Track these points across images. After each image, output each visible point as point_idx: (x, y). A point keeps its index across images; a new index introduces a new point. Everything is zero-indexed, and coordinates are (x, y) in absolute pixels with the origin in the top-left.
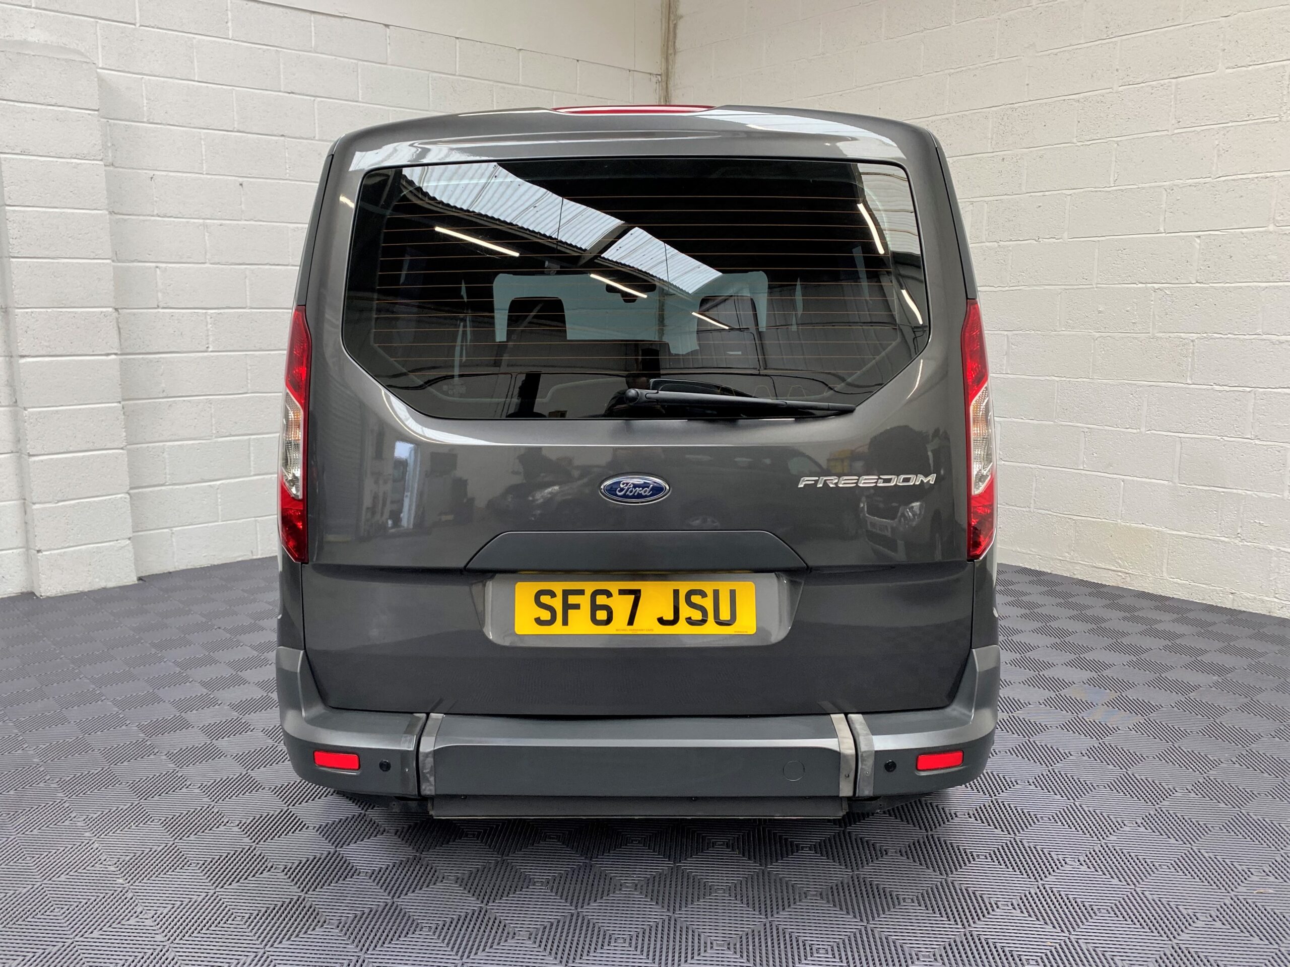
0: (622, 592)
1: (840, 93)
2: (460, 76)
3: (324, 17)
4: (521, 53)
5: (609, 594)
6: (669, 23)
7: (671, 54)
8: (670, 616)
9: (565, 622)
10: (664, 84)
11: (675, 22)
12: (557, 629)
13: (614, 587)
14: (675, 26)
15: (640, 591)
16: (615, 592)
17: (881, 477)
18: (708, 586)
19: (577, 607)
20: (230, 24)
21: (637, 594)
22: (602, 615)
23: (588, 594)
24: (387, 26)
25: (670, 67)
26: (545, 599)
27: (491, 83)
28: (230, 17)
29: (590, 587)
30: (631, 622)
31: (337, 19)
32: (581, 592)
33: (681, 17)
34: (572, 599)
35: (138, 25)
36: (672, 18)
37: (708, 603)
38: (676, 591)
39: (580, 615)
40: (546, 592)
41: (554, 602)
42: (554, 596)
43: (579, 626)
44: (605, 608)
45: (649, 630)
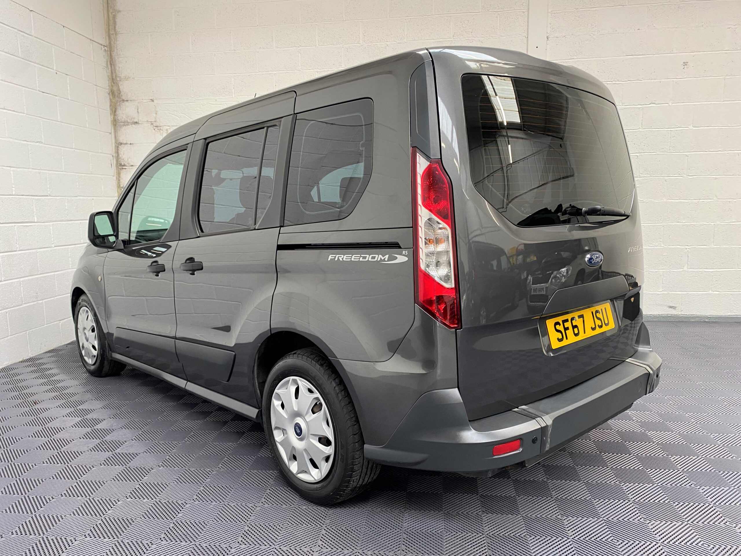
1: (249, 74)
5: (575, 320)
6: (108, 14)
7: (112, 34)
8: (594, 327)
9: (567, 339)
10: (109, 53)
11: (114, 14)
14: (114, 17)
15: (583, 315)
18: (599, 308)
19: (568, 328)
21: (581, 316)
22: (576, 330)
23: (570, 321)
25: (112, 43)
26: (558, 327)
27: (16, 31)
30: (585, 333)
32: (567, 321)
33: (119, 11)
34: (566, 325)
36: (111, 11)
37: (601, 316)
38: (592, 312)
39: (570, 332)
40: (557, 323)
41: (560, 328)
42: (560, 325)
43: (572, 339)
44: (576, 326)
45: (591, 334)
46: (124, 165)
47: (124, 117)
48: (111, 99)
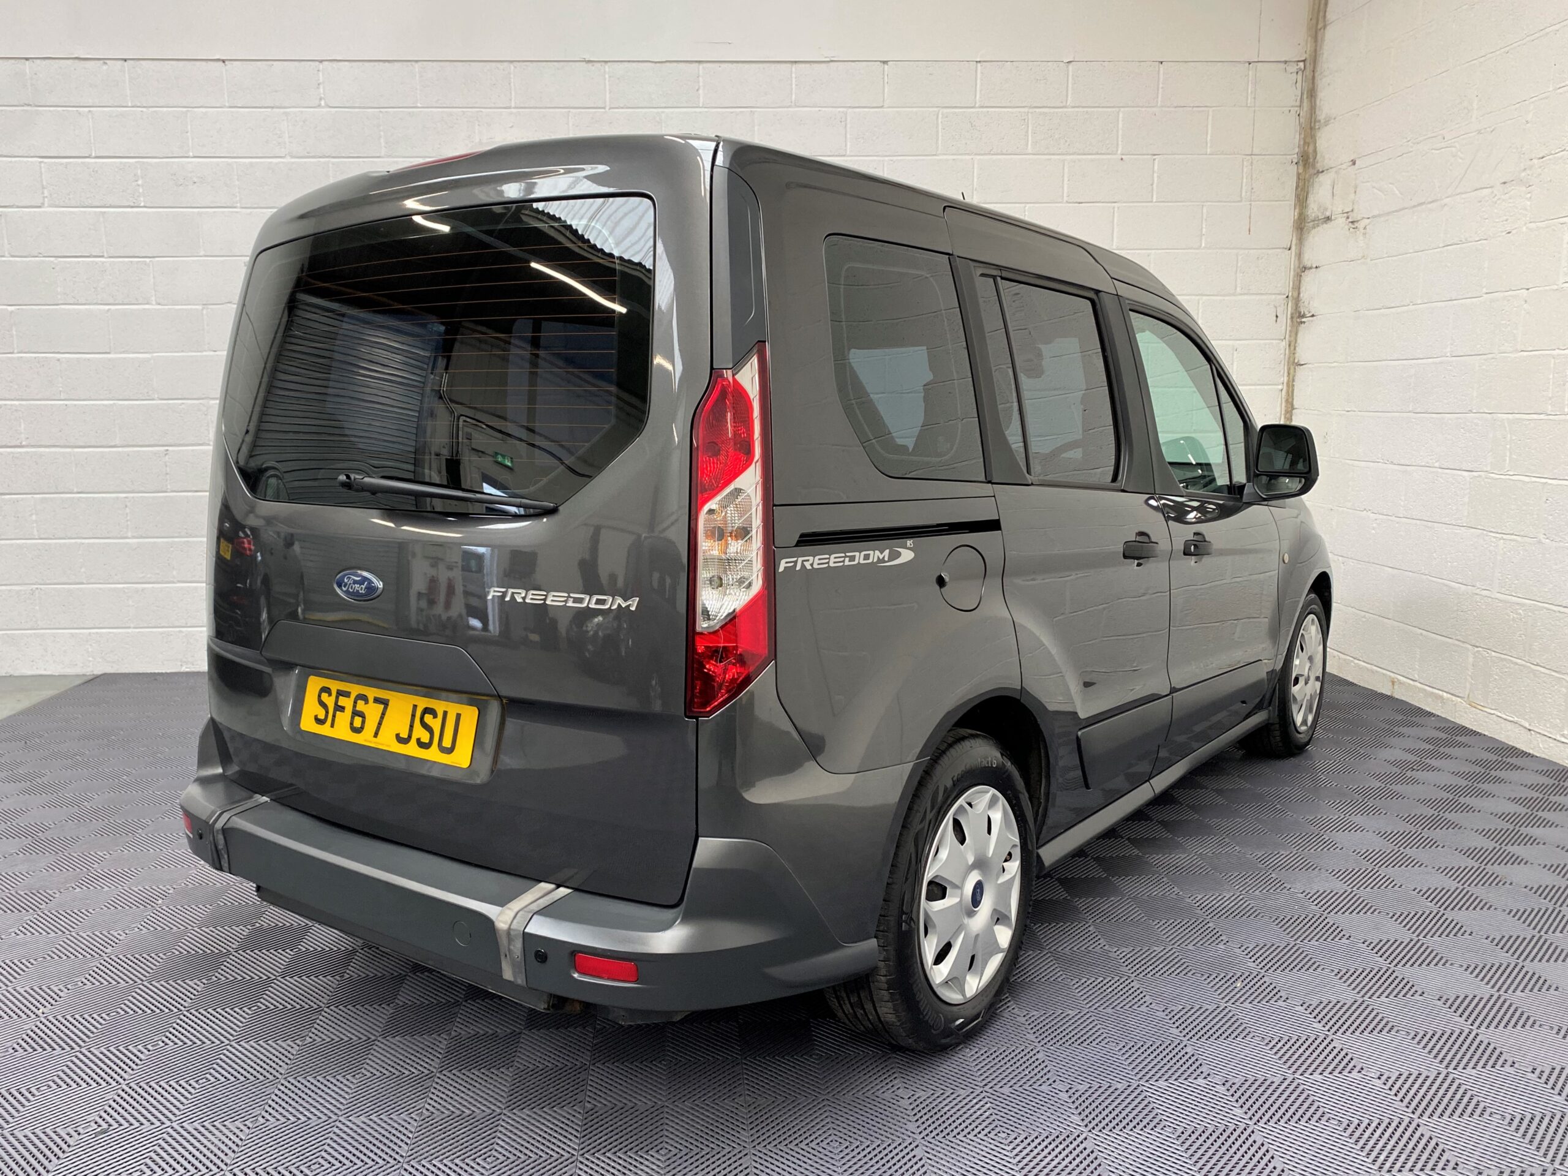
0: (377, 700)
2: (982, 107)
3: (808, 65)
4: (1071, 66)
5: (366, 701)
7: (1320, 29)
8: (404, 735)
9: (332, 726)
10: (1310, 73)
12: (325, 730)
13: (372, 693)
15: (388, 700)
16: (371, 700)
17: (572, 595)
18: (440, 706)
19: (342, 709)
20: (701, 91)
21: (385, 703)
22: (358, 722)
23: (353, 696)
24: (885, 62)
25: (1318, 48)
26: (324, 696)
27: (1026, 110)
28: (701, 84)
29: (355, 689)
30: (376, 735)
31: (823, 65)
32: (347, 694)
34: (342, 701)
35: (607, 108)
37: (436, 725)
38: (415, 707)
39: (343, 719)
40: (326, 690)
41: (330, 701)
42: (330, 695)
43: (341, 730)
44: (362, 715)
45: (388, 746)
46: (1304, 316)
47: (1316, 209)
48: (1298, 174)
